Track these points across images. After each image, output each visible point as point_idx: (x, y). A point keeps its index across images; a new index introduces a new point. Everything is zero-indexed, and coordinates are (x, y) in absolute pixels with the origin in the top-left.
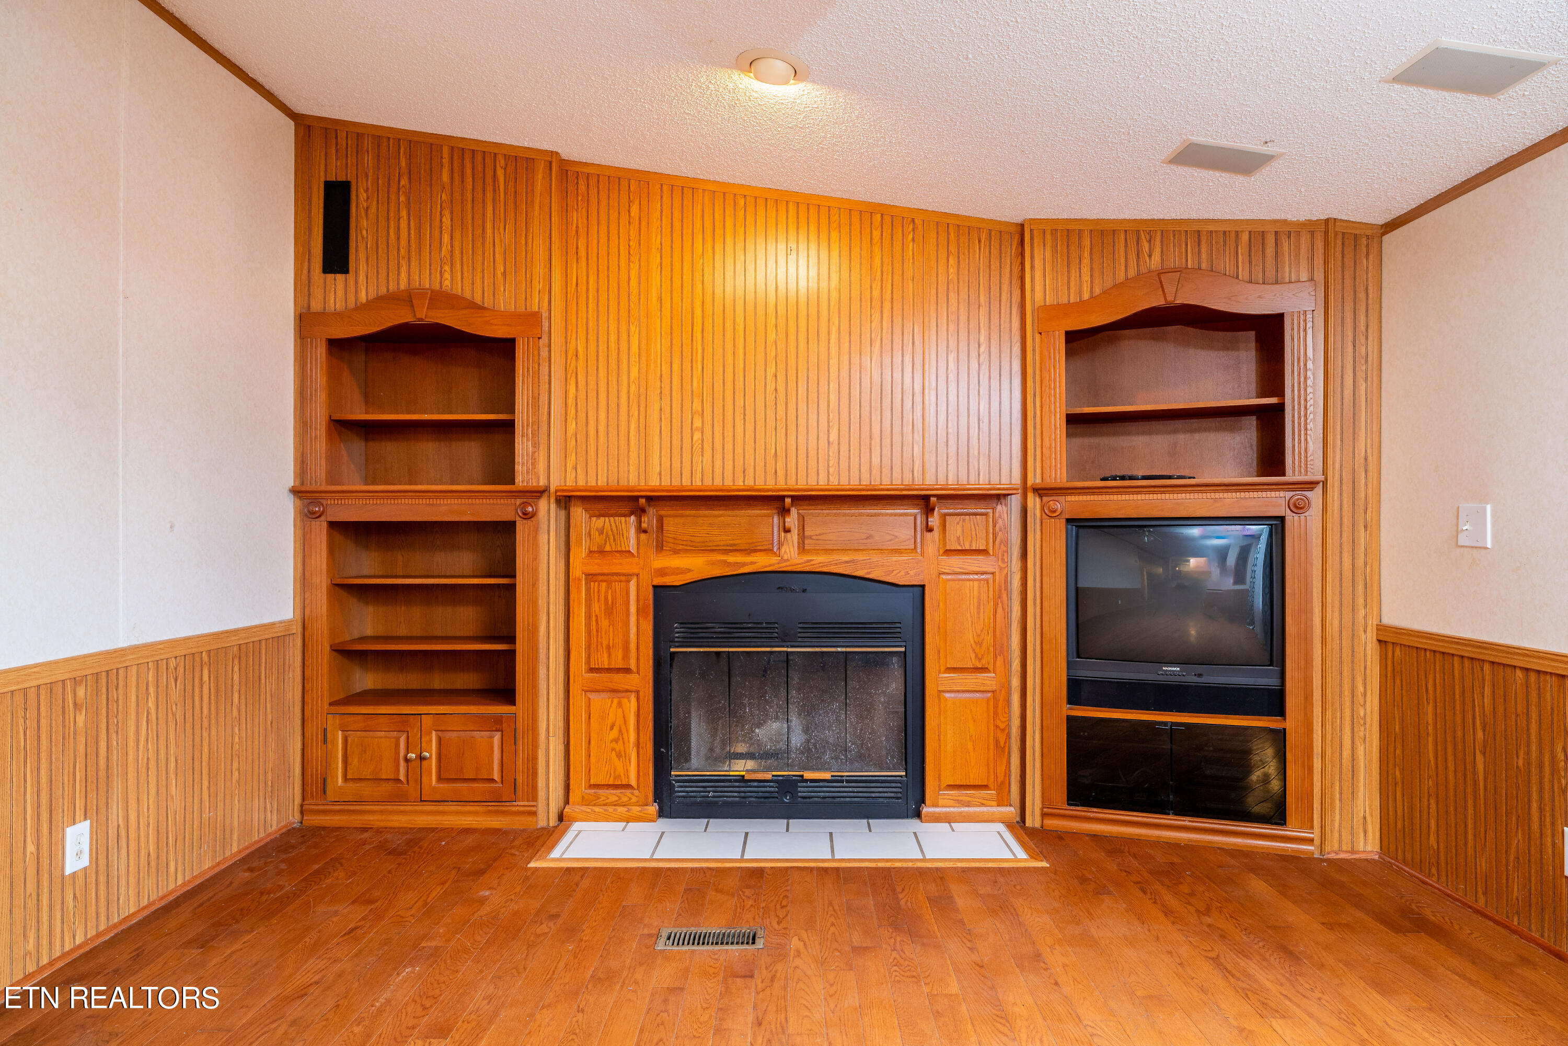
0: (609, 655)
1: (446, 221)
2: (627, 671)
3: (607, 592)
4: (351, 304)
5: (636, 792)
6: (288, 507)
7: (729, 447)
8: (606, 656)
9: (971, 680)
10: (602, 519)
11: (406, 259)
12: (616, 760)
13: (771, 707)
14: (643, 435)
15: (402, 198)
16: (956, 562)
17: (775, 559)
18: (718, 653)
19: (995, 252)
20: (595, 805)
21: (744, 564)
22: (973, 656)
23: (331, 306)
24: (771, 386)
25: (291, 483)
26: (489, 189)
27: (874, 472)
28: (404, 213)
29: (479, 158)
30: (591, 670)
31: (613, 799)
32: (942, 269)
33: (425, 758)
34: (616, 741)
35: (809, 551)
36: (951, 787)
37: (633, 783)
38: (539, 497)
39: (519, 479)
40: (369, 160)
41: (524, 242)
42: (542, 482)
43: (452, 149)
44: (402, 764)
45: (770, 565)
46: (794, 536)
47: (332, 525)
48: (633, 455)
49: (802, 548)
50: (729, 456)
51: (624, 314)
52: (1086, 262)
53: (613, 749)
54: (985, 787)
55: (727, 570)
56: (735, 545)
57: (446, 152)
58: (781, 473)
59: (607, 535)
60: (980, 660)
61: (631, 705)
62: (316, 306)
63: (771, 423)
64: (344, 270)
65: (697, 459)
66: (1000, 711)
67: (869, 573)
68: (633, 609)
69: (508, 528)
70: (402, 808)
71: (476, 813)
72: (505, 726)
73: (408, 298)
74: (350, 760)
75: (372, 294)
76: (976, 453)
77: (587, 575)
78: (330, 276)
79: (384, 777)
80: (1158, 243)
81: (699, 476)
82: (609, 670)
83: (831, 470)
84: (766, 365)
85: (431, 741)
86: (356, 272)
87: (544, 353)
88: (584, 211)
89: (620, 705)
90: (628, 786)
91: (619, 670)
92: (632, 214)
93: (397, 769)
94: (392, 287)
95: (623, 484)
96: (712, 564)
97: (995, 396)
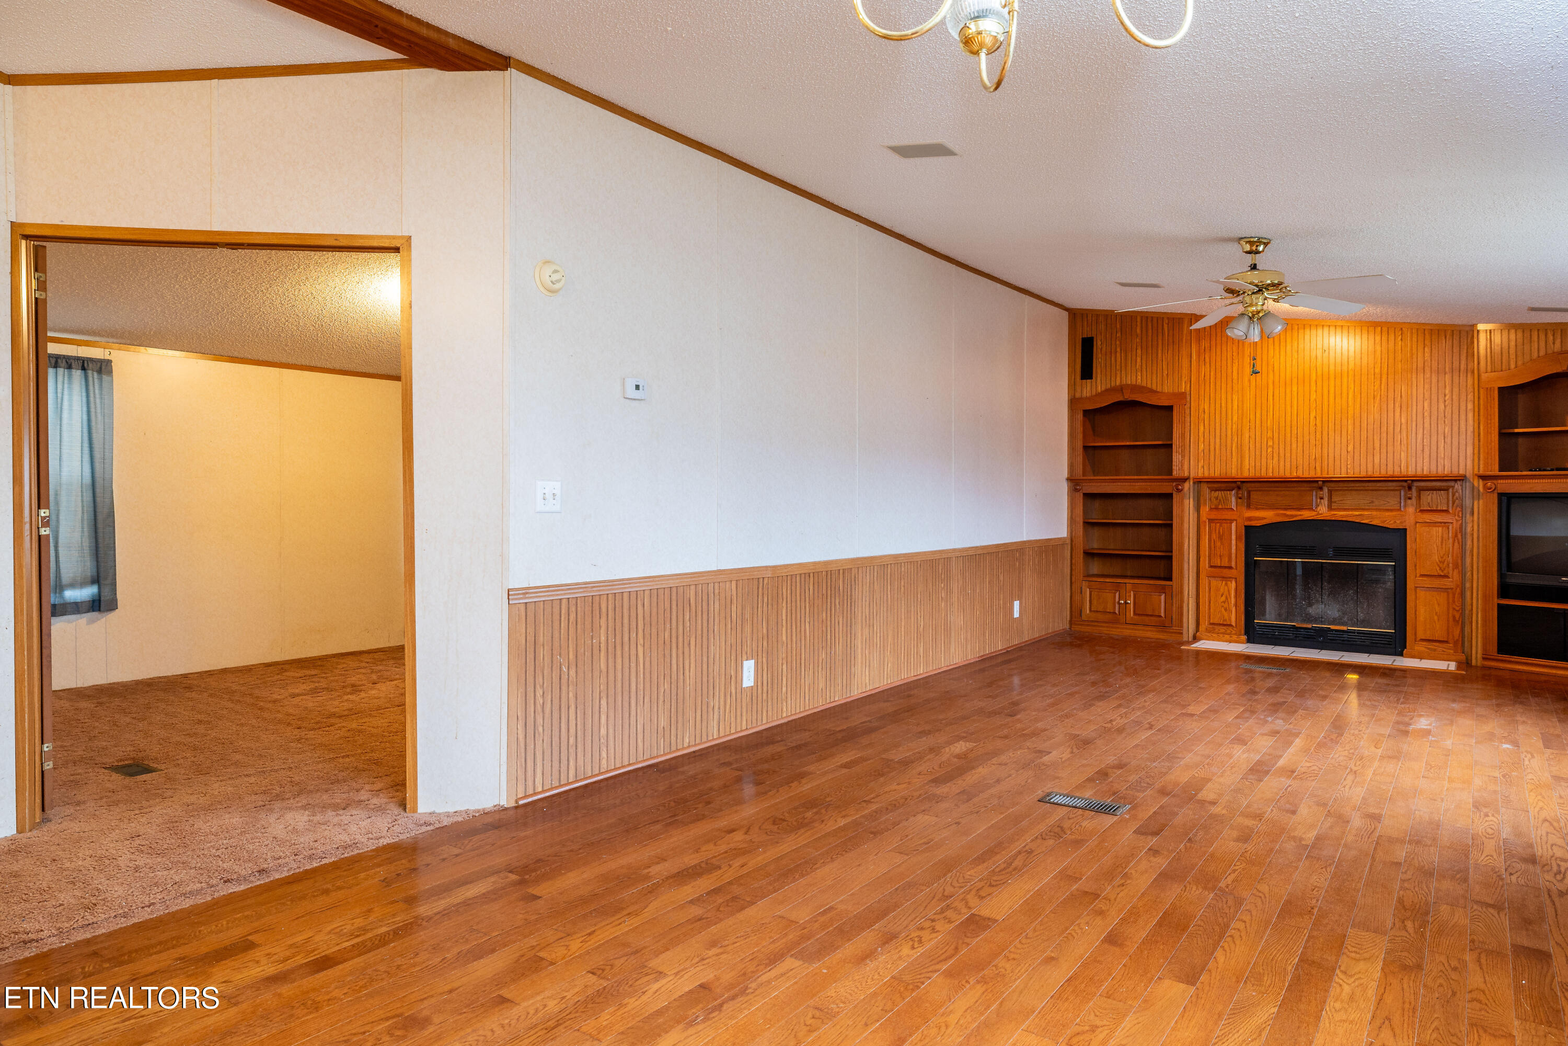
0: (1221, 560)
1: (1139, 351)
2: (1230, 568)
3: (1220, 528)
4: (1094, 393)
5: (1235, 629)
6: (1064, 487)
7: (1288, 455)
8: (1219, 560)
9: (1437, 583)
10: (1217, 492)
11: (1120, 371)
12: (1224, 612)
13: (1311, 590)
14: (1239, 450)
15: (1118, 343)
16: (1428, 517)
17: (1314, 513)
18: (1280, 562)
19: (1456, 342)
20: (1212, 633)
21: (1296, 516)
22: (1438, 569)
23: (1084, 395)
24: (1312, 423)
25: (1066, 476)
26: (1160, 335)
27: (1375, 467)
28: (1118, 350)
29: (1155, 320)
30: (1211, 567)
31: (1222, 631)
32: (1420, 353)
33: (1128, 604)
34: (1224, 602)
35: (1334, 510)
36: (1422, 640)
37: (1234, 624)
38: (1185, 482)
39: (1174, 473)
40: (1102, 327)
41: (1177, 359)
42: (1186, 474)
43: (1142, 317)
44: (1117, 606)
45: (1311, 517)
46: (1326, 501)
47: (1085, 495)
48: (1234, 460)
49: (1330, 508)
50: (1288, 460)
51: (1229, 389)
52: (1513, 347)
53: (1223, 606)
54: (1447, 642)
55: (1287, 519)
56: (1292, 506)
57: (1139, 319)
58: (1318, 469)
59: (1220, 500)
60: (1442, 571)
61: (1233, 585)
62: (1078, 395)
63: (1313, 442)
64: (1091, 378)
65: (1270, 461)
66: (1456, 600)
67: (1369, 522)
68: (1234, 537)
69: (1169, 496)
70: (1117, 626)
71: (1153, 631)
72: (1167, 591)
73: (1121, 389)
74: (1093, 602)
75: (1104, 389)
76: (1443, 456)
77: (1209, 520)
78: (1084, 381)
79: (1109, 611)
81: (1271, 470)
82: (1220, 567)
83: (1349, 466)
84: (1310, 412)
85: (1131, 595)
86: (1096, 378)
87: (1187, 412)
88: (1209, 339)
89: (1226, 584)
90: (1231, 625)
91: (1225, 567)
93: (1115, 608)
94: (1113, 384)
95: (1229, 475)
96: (1278, 515)
97: (1455, 424)
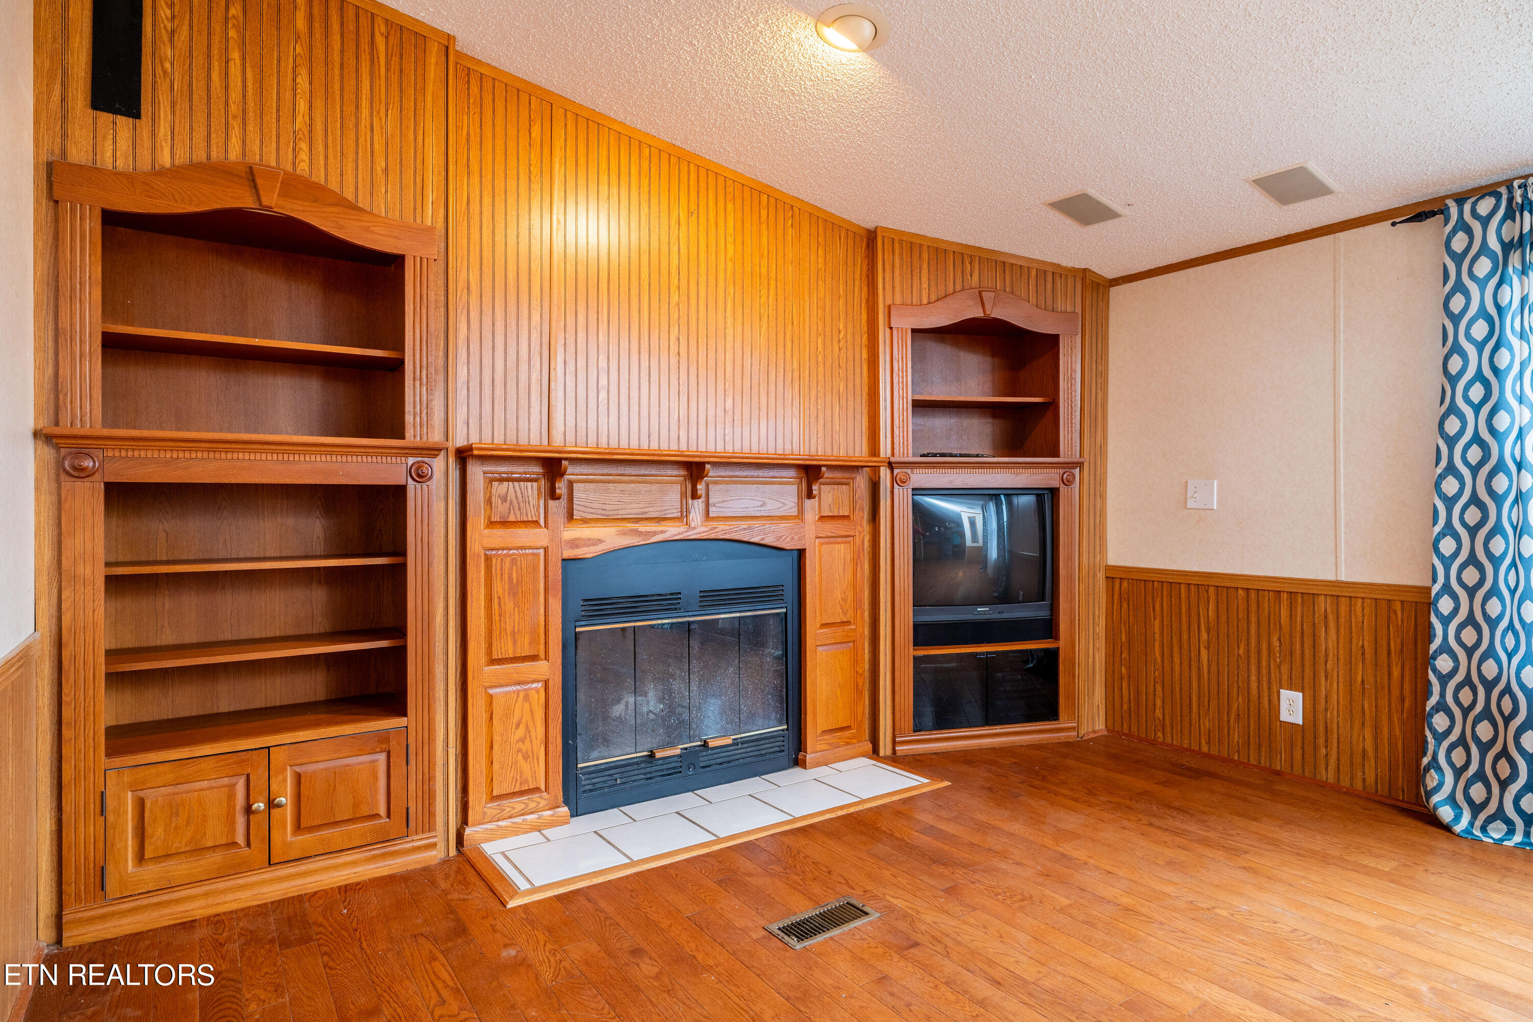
0: (515, 642)
1: (303, 81)
2: (534, 658)
3: (511, 569)
4: (145, 163)
5: (545, 795)
6: (27, 458)
7: (634, 409)
8: (510, 642)
9: (839, 632)
10: (505, 484)
11: (240, 120)
12: (523, 763)
13: (675, 679)
15: (232, 33)
16: (829, 528)
17: (684, 527)
18: (623, 629)
19: (850, 251)
20: (498, 820)
21: (655, 533)
22: (840, 611)
23: (106, 160)
24: (674, 350)
25: (32, 423)
26: (365, 56)
27: (762, 442)
28: (235, 55)
30: (493, 662)
31: (519, 807)
32: (813, 257)
33: (279, 806)
34: (522, 740)
35: (714, 519)
36: (824, 733)
37: (541, 785)
38: (436, 456)
39: (409, 433)
41: (412, 137)
44: (240, 820)
45: (679, 534)
46: (700, 504)
47: (108, 488)
49: (707, 516)
52: (925, 272)
53: (519, 751)
54: (849, 728)
55: (639, 539)
56: (646, 513)
58: (683, 440)
59: (511, 503)
60: (845, 615)
61: (539, 694)
62: (78, 153)
64: (132, 109)
65: (603, 420)
66: (859, 659)
67: (763, 539)
68: (539, 587)
69: (398, 494)
70: (241, 882)
71: (354, 863)
72: (393, 743)
73: (247, 175)
74: (149, 830)
75: (182, 157)
77: (489, 550)
78: (105, 117)
79: (210, 843)
80: (977, 266)
81: (604, 439)
82: (514, 659)
83: (728, 435)
84: (669, 327)
85: (285, 780)
86: (153, 120)
87: (442, 280)
88: (477, 119)
89: (526, 698)
90: (537, 790)
91: (524, 658)
92: (533, 135)
93: (232, 830)
94: (218, 154)
95: (523, 441)
96: (624, 533)
97: (851, 377)
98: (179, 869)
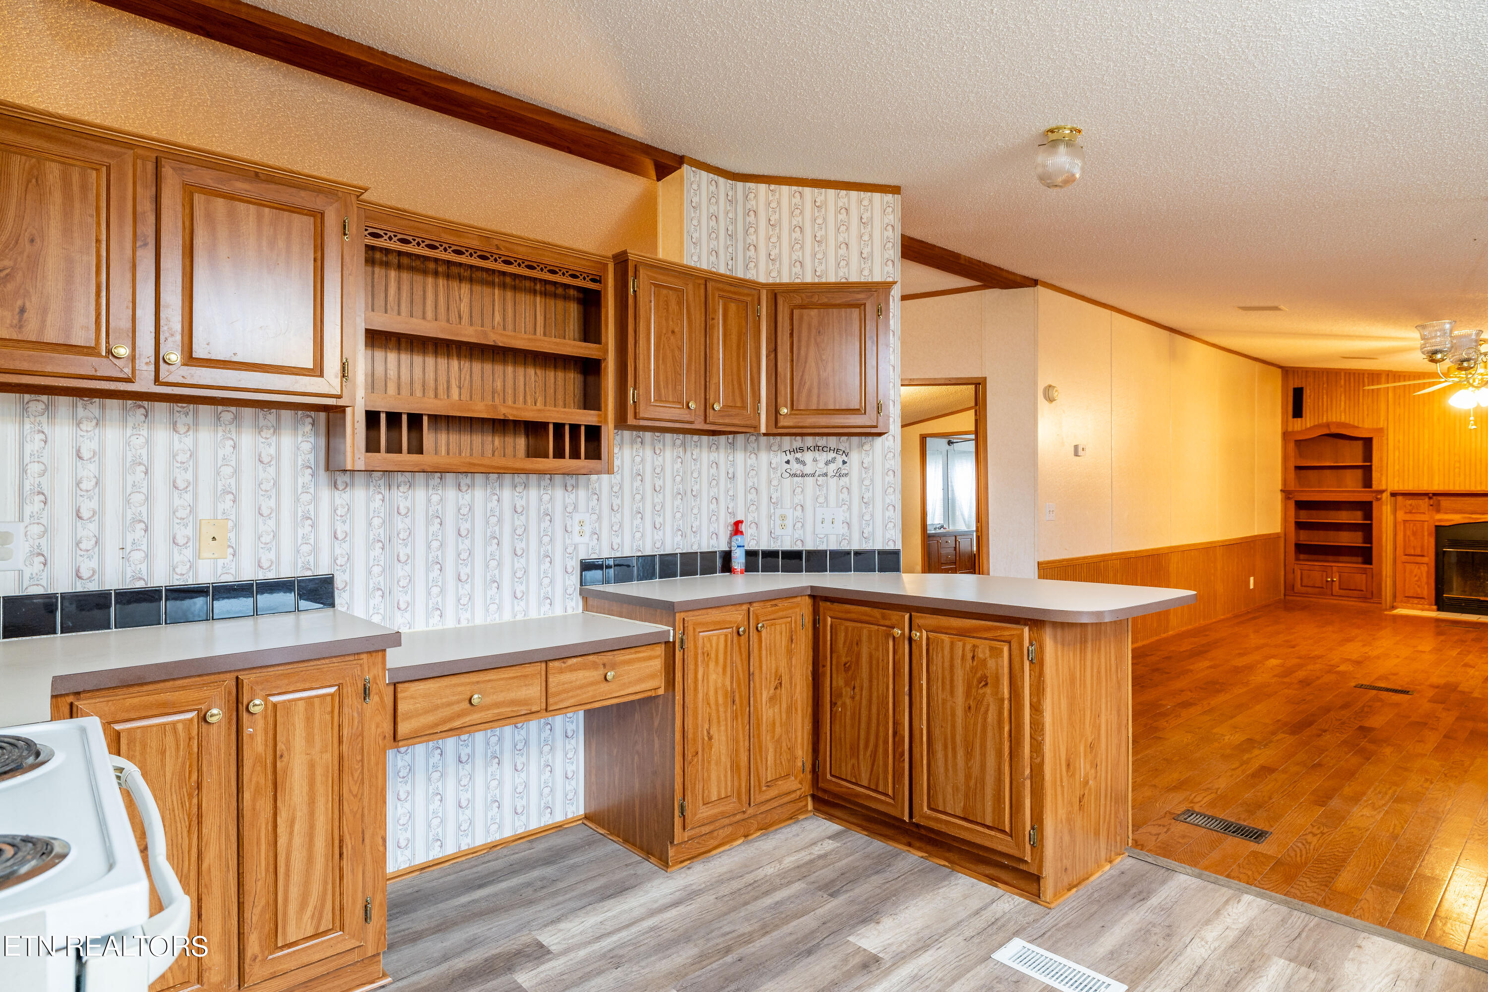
0: (1414, 550)
1: (1343, 398)
2: (1423, 556)
3: (1413, 527)
4: (1304, 428)
5: (1426, 601)
6: (1279, 496)
7: (1473, 474)
10: (1411, 501)
12: (1418, 588)
14: (1430, 470)
15: (1324, 391)
20: (1407, 604)
21: (1480, 519)
23: (1296, 429)
25: (1280, 487)
26: (1361, 385)
28: (1325, 396)
29: (1357, 375)
30: (1406, 555)
37: (1425, 597)
39: (1374, 487)
40: (1311, 379)
41: (1376, 403)
42: (1384, 487)
43: (1345, 373)
44: (1324, 582)
47: (1296, 502)
48: (1426, 477)
53: (1416, 584)
55: (1472, 520)
56: (1476, 511)
57: (1343, 374)
59: (1414, 507)
61: (1425, 569)
62: (1290, 429)
64: (1301, 417)
65: (1457, 479)
68: (1425, 534)
69: (1370, 504)
70: (1324, 597)
71: (1355, 601)
72: (1368, 572)
73: (1328, 425)
74: (1303, 580)
75: (1312, 425)
77: (1404, 520)
78: (1295, 419)
79: (1317, 586)
82: (1414, 556)
85: (1336, 575)
86: (1306, 417)
87: (1385, 442)
89: (1419, 568)
90: (1423, 598)
91: (1419, 556)
93: (1322, 584)
94: (1320, 422)
95: (1421, 488)
96: (1463, 518)
98: (1310, 590)
